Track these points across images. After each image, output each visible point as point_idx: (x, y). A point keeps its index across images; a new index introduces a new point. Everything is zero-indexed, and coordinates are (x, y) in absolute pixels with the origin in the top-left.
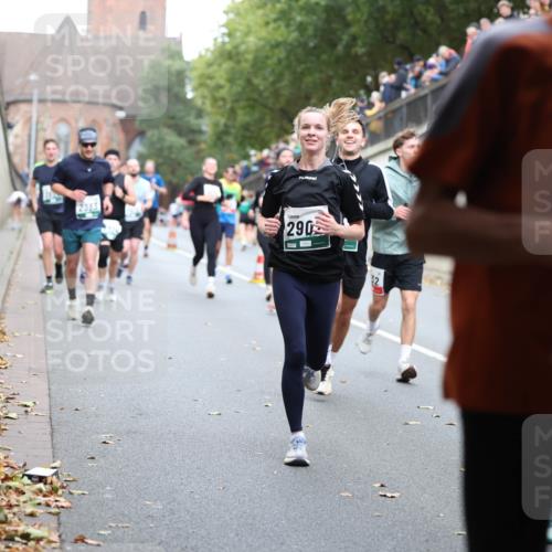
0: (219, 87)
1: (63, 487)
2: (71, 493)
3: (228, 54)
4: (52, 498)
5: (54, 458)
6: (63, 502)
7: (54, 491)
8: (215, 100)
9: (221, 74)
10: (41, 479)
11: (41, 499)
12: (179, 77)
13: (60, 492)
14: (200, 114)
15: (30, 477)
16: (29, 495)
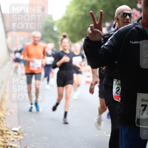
2: (23, 135)
3: (66, 18)
4: (18, 136)
12: (53, 24)
15: (13, 131)
16: (12, 135)
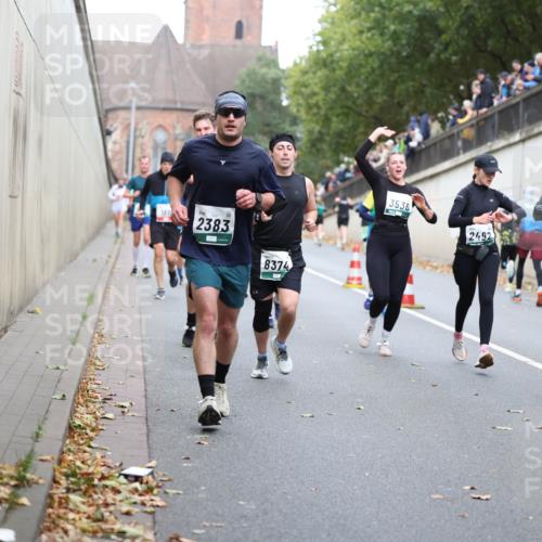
0: (314, 94)
1: (158, 487)
2: (166, 493)
3: (321, 62)
4: (146, 498)
5: (150, 458)
6: (158, 501)
7: (149, 490)
8: (310, 107)
9: (316, 81)
10: (137, 478)
11: (137, 498)
12: (276, 84)
13: (155, 491)
14: (295, 121)
15: (126, 476)
16: (125, 494)
